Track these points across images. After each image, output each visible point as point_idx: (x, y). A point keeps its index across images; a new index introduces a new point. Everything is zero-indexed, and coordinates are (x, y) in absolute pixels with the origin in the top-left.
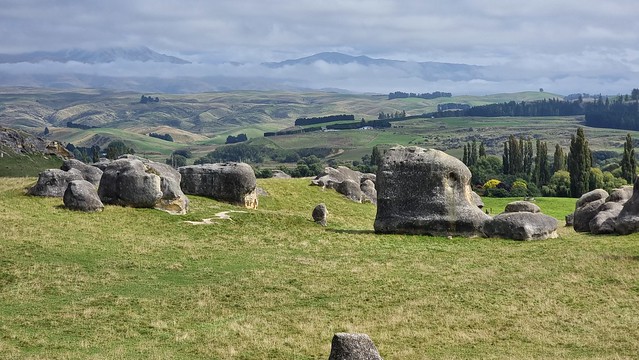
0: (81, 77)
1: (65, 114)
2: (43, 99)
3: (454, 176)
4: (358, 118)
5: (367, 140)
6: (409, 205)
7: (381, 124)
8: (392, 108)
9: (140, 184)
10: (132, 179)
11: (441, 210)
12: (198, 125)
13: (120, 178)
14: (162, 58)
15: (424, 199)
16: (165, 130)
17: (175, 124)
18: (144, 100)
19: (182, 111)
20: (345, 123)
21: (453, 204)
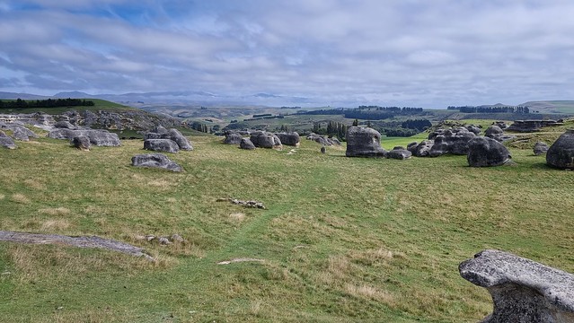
0: (180, 100)
1: (176, 113)
2: (168, 108)
3: (376, 137)
4: (273, 115)
5: (277, 123)
6: (360, 147)
7: (281, 117)
8: (283, 112)
9: (266, 140)
10: (264, 138)
11: (372, 149)
12: (220, 117)
13: (258, 138)
14: (206, 95)
15: (366, 145)
16: (210, 118)
17: (213, 116)
18: (202, 108)
19: (215, 112)
20: (268, 117)
21: (376, 147)
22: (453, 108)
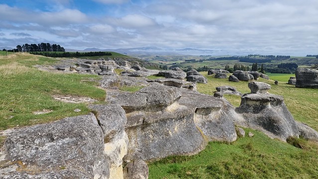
4: (196, 60)
7: (201, 61)
8: (202, 58)
13: (240, 75)
16: (161, 62)
18: (157, 57)
19: (164, 59)
22: (310, 56)
